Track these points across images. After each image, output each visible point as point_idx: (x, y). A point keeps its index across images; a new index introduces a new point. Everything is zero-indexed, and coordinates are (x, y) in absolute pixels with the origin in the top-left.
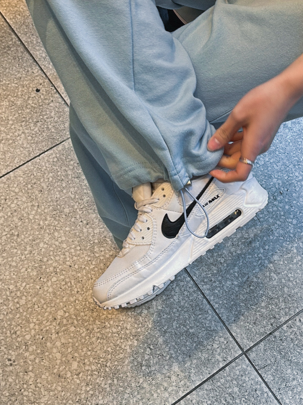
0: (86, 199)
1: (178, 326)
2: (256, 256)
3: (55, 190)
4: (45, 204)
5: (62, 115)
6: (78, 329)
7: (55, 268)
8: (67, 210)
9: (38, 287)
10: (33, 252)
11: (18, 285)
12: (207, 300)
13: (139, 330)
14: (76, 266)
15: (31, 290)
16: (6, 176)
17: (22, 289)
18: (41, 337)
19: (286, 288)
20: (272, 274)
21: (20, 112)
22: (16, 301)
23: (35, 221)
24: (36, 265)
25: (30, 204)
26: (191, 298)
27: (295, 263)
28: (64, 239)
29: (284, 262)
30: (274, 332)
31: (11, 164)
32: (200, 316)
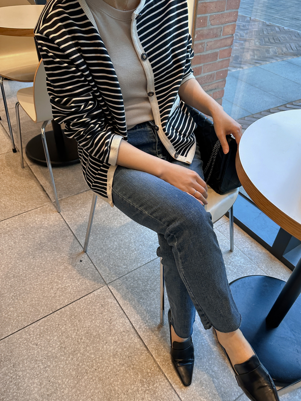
0: (106, 327)
2: (204, 367)
3: (88, 320)
4: (82, 329)
5: (94, 276)
7: (86, 370)
8: (95, 334)
9: (76, 382)
10: (74, 359)
11: (64, 380)
14: (99, 370)
15: (71, 384)
16: (59, 310)
17: (66, 383)
19: (222, 388)
20: (214, 379)
21: (70, 273)
22: (62, 391)
23: (75, 339)
24: (75, 368)
25: (73, 329)
26: (168, 393)
28: (92, 351)
29: (220, 372)
31: (63, 303)
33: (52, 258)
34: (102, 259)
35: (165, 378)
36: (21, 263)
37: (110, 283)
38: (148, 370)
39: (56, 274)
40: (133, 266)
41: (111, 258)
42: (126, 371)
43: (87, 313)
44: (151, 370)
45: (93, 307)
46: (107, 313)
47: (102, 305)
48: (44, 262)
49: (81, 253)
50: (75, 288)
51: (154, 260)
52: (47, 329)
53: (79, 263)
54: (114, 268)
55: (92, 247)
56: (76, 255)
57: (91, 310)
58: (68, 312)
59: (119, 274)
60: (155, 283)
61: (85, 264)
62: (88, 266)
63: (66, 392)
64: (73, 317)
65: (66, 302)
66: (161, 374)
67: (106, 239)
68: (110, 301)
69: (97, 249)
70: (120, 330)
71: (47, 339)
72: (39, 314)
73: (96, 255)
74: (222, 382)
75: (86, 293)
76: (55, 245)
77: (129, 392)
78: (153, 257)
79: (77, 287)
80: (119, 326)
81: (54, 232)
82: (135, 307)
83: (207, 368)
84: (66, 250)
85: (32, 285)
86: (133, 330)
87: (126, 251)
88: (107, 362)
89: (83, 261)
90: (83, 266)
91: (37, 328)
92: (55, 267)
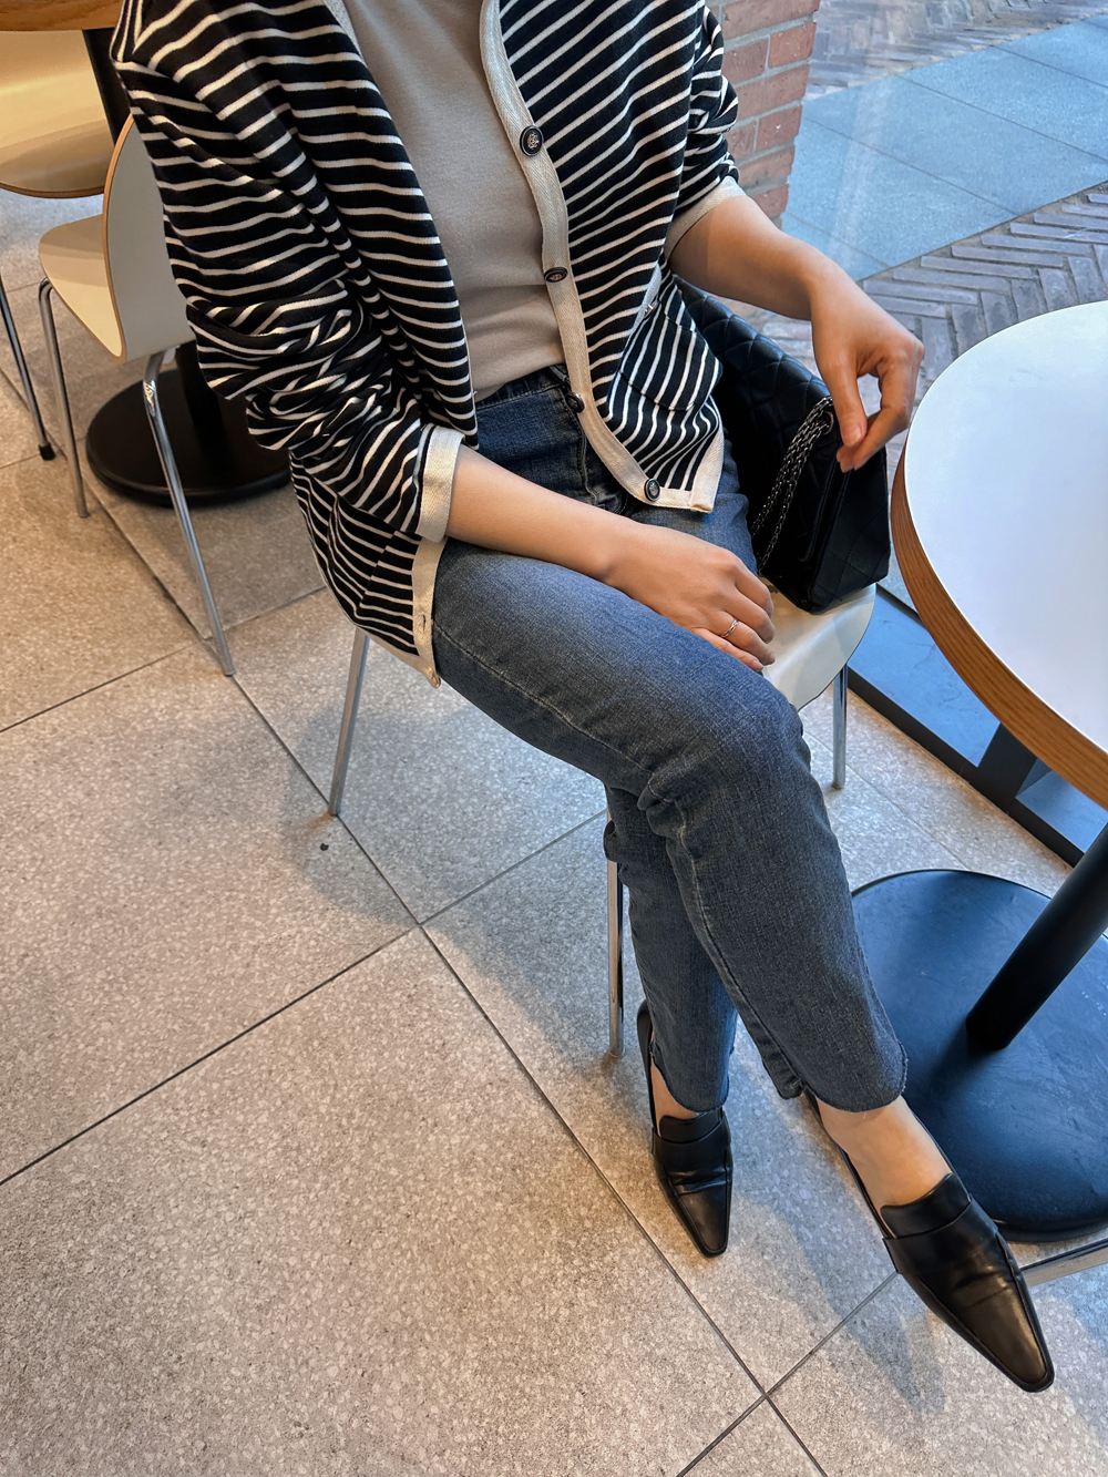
0: (429, 1070)
1: (632, 1342)
2: (767, 1190)
3: (368, 1051)
4: (348, 1082)
5: (374, 897)
6: (435, 1353)
7: (376, 1219)
8: (394, 1096)
9: (346, 1261)
10: (333, 1185)
11: (305, 1255)
12: (684, 1285)
13: (556, 1352)
14: (420, 1216)
15: (332, 1268)
16: (268, 1022)
17: (313, 1264)
18: (360, 1372)
19: (829, 1255)
20: (803, 1229)
21: (291, 889)
22: (304, 1291)
23: (331, 1118)
24: (340, 1214)
25: (320, 1082)
26: (652, 1283)
27: (841, 1205)
28: (391, 1156)
29: (820, 1203)
30: (816, 1350)
31: (278, 998)
32: (674, 1320)
33: (224, 843)
34: (396, 838)
35: (638, 1234)
36: (118, 865)
37: (429, 919)
38: (582, 1209)
39: (242, 896)
40: (504, 856)
41: (425, 832)
42: (509, 1216)
43: (363, 1025)
44: (590, 1209)
45: (381, 1006)
46: (428, 1023)
47: (409, 996)
48: (198, 858)
49: (322, 819)
50: (312, 943)
51: (572, 831)
52: (233, 1091)
53: (316, 854)
54: (440, 868)
55: (357, 795)
56: (304, 828)
57: (374, 1017)
58: (299, 1028)
59: (459, 886)
60: (583, 914)
61: (340, 857)
62: (351, 864)
63: (317, 1293)
64: (316, 1043)
65: (288, 992)
66: (626, 1219)
67: (401, 764)
68: (435, 982)
69: (374, 803)
70: (479, 1081)
71: (234, 1123)
72: (199, 1041)
73: (373, 824)
74: (829, 1236)
75: (352, 958)
76: (230, 796)
77: (523, 1283)
78: (569, 822)
79: (320, 938)
80: (474, 1064)
81: (220, 749)
82: (522, 997)
83: (774, 1194)
84: (267, 810)
85: (165, 941)
86: (519, 1077)
87: (473, 804)
88: (443, 1189)
89: (330, 848)
90: (332, 865)
91: (197, 1089)
92: (236, 873)
